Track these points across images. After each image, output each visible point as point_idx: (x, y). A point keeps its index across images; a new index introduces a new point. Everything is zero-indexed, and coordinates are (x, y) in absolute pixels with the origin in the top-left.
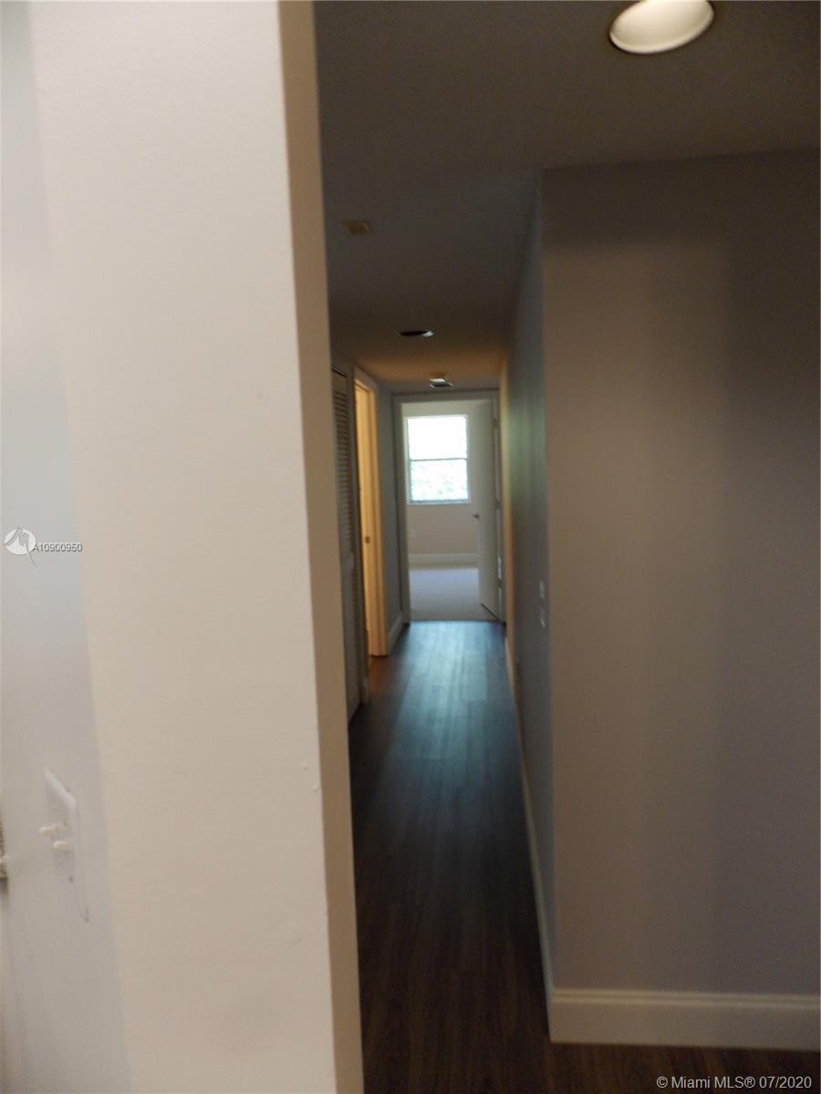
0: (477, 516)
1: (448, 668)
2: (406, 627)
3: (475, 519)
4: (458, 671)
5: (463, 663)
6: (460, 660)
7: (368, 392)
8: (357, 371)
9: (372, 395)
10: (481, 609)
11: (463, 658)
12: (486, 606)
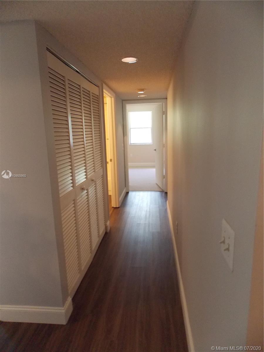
0: (155, 150)
1: (143, 214)
2: (127, 193)
3: (155, 151)
4: (148, 215)
5: (150, 212)
6: (148, 210)
7: (111, 98)
8: (104, 86)
9: (113, 99)
10: (156, 186)
11: (150, 209)
12: (158, 184)
